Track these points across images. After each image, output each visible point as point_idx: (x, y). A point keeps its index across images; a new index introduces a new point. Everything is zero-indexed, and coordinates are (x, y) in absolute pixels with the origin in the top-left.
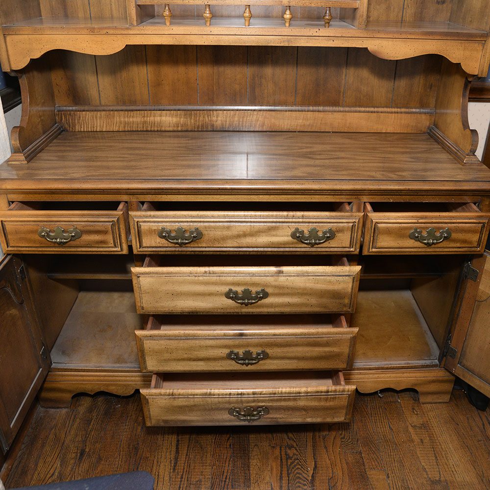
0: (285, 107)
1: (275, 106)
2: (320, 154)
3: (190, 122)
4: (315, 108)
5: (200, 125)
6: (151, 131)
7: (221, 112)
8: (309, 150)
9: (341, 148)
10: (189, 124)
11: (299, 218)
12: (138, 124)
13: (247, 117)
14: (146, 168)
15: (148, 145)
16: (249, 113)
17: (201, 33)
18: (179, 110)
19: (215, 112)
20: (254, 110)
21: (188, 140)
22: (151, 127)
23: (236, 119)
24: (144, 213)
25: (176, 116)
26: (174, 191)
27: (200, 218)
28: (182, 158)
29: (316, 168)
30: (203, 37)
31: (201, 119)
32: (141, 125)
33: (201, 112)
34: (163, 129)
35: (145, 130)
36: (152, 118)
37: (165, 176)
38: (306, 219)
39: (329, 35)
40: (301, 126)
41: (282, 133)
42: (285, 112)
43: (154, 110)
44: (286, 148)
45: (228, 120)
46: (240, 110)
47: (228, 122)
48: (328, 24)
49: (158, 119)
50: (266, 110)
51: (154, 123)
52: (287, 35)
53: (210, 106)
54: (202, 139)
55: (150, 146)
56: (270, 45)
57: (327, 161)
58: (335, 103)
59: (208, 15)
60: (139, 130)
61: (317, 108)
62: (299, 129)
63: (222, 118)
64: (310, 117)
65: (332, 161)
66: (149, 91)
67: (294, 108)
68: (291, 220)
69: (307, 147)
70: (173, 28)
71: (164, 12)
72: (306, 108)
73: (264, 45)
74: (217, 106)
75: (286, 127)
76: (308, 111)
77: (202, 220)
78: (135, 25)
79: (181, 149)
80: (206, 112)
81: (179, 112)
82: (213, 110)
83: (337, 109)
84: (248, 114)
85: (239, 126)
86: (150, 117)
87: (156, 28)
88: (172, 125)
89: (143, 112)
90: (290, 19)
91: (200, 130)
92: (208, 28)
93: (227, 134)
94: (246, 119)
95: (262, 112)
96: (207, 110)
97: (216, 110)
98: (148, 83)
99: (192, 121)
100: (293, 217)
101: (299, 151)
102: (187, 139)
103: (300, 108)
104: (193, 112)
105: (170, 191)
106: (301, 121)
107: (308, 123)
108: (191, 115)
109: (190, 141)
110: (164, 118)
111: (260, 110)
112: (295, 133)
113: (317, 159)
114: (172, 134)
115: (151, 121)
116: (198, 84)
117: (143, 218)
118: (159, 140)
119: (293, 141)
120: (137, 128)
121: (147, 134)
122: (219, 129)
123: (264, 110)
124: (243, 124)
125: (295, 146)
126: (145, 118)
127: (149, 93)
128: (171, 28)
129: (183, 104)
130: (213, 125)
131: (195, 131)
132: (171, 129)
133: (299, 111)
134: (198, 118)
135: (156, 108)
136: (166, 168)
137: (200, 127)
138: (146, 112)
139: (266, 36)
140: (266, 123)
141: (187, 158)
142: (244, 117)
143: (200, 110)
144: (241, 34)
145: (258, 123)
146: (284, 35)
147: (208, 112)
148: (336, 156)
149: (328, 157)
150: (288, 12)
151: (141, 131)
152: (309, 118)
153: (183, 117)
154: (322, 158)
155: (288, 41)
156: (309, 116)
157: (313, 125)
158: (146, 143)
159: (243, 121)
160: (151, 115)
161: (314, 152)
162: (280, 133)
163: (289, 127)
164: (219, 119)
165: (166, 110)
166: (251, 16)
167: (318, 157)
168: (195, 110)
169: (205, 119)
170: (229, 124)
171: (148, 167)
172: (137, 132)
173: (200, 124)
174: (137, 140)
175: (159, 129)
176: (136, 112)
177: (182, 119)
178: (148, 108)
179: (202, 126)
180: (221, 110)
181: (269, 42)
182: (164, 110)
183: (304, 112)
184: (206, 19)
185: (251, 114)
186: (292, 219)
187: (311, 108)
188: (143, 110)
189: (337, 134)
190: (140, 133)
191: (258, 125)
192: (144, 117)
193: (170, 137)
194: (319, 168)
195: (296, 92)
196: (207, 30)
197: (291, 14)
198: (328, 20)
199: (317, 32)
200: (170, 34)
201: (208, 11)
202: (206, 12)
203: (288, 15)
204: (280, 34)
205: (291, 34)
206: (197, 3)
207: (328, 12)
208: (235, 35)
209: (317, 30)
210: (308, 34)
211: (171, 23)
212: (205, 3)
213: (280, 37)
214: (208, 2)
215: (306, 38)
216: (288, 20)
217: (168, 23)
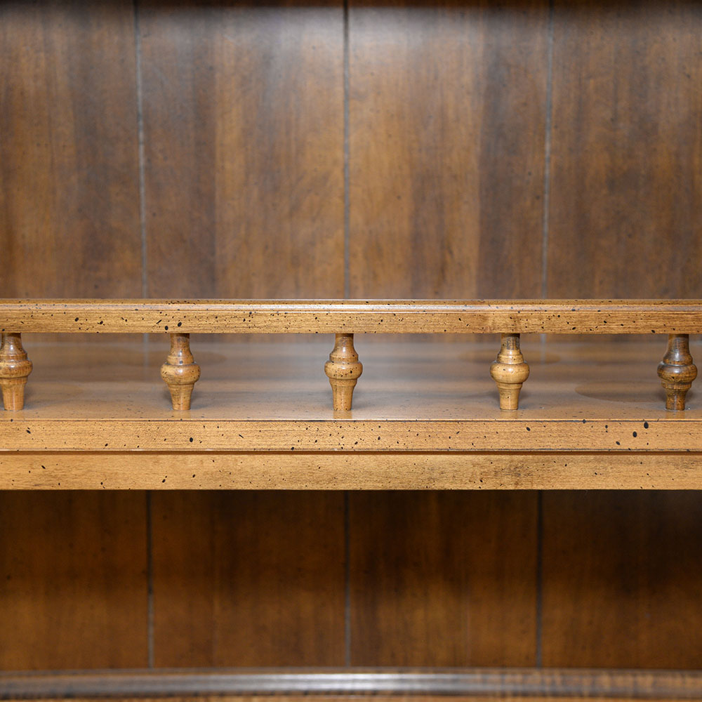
17: (152, 447)
20: (375, 693)
30: (157, 461)
39: (691, 447)
46: (317, 693)
48: (680, 396)
50: (422, 694)
52: (510, 447)
56: (437, 486)
59: (181, 371)
61: (631, 679)
67: (535, 681)
70: (30, 427)
72: (585, 682)
73: (414, 486)
76: (593, 695)
81: (70, 700)
90: (521, 383)
92: (179, 428)
103: (558, 681)
128: (25, 426)
133: (555, 694)
144: (316, 447)
146: (496, 447)
147: (189, 700)
150: (510, 355)
155: (516, 471)
166: (356, 373)
181: (435, 475)
187: (605, 681)
196: (175, 430)
197: (525, 362)
198: (680, 383)
199: (635, 434)
200: (17, 453)
201: (178, 355)
202: (172, 359)
203: (509, 368)
204: (478, 447)
205: (527, 446)
206: (134, 326)
207: (677, 356)
208: (293, 452)
209: (639, 428)
210: (599, 445)
211: (27, 401)
212: (166, 328)
213: (481, 457)
214: (179, 325)
215: (592, 457)
216: (513, 387)
217: (12, 401)
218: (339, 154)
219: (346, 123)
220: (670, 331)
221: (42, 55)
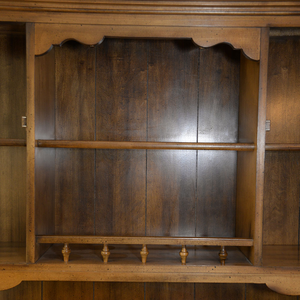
17: (99, 271)
30: (100, 274)
39: (226, 272)
48: (224, 261)
52: (184, 272)
56: (166, 281)
59: (106, 253)
71: (63, 250)
73: (160, 281)
78: (34, 262)
87: (54, 265)
128: (69, 265)
144: (137, 271)
146: (180, 272)
150: (184, 250)
155: (185, 278)
166: (148, 254)
181: (166, 278)
184: (104, 257)
196: (104, 267)
197: (187, 252)
198: (224, 257)
199: (213, 269)
201: (105, 249)
202: (104, 250)
203: (184, 253)
204: (176, 271)
206: (95, 242)
207: (223, 250)
209: (214, 268)
212: (103, 242)
214: (106, 242)
216: (185, 258)
217: (66, 260)
218: (144, 196)
219: (146, 188)
220: (220, 245)
221: (72, 172)
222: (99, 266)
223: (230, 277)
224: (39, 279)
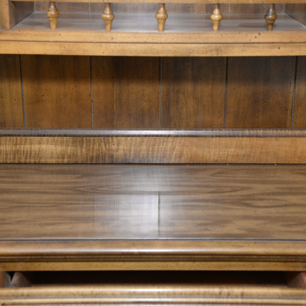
0: (210, 132)
1: (196, 130)
2: (261, 200)
3: (81, 152)
4: (253, 132)
5: (95, 156)
6: (25, 164)
7: (123, 138)
8: (245, 192)
9: (291, 189)
10: (79, 154)
11: (236, 297)
12: (7, 154)
13: (159, 145)
14: (19, 222)
15: (21, 185)
16: (162, 140)
17: (100, 41)
18: (65, 136)
19: (115, 139)
20: (169, 136)
21: (78, 178)
22: (26, 158)
23: (144, 147)
24: (12, 291)
25: (62, 143)
26: (58, 257)
27: (95, 297)
28: (70, 206)
29: (258, 222)
30: (101, 46)
31: (96, 147)
32: (12, 156)
33: (96, 138)
34: (43, 161)
35: (17, 162)
36: (28, 147)
37: (45, 235)
38: (247, 298)
40: (233, 156)
41: (208, 167)
42: (211, 138)
43: (30, 136)
44: (214, 189)
45: (133, 148)
46: (149, 136)
47: (132, 152)
48: (271, 25)
49: (36, 147)
50: (185, 136)
51: (31, 154)
52: (215, 41)
53: (109, 129)
54: (97, 175)
55: (23, 188)
56: (192, 55)
57: (273, 210)
58: (281, 125)
59: (108, 16)
60: (9, 162)
61: (256, 131)
62: (230, 160)
63: (125, 147)
64: (246, 144)
65: (281, 210)
66: (23, 109)
67: (223, 132)
68: (225, 300)
69: (243, 189)
70: (61, 33)
71: (49, 11)
72: (240, 132)
73: (184, 55)
74: (118, 130)
75: (212, 158)
76: (243, 136)
77: (97, 300)
78: (9, 27)
79: (69, 192)
80: (102, 138)
81: (66, 137)
82: (112, 136)
83: (283, 132)
84: (160, 140)
85: (147, 157)
86: (24, 145)
87: (37, 33)
88: (56, 156)
89: (15, 138)
90: (220, 21)
91: (94, 162)
92: (108, 34)
93: (131, 168)
94: (158, 148)
95: (179, 138)
96: (104, 136)
97: (117, 136)
98: (23, 99)
99: (84, 150)
100: (229, 295)
101: (233, 194)
102: (76, 176)
103: (231, 132)
104: (85, 138)
105: (52, 257)
106: (233, 150)
107: (243, 152)
108: (82, 142)
109: (80, 180)
110: (44, 147)
111: (177, 136)
112: (224, 167)
113: (259, 207)
114: (54, 168)
115: (25, 150)
116: (92, 102)
117: (11, 299)
118: (37, 178)
119: (222, 178)
120: (6, 159)
121: (19, 169)
122: (120, 161)
123: (182, 136)
124: (153, 154)
125: (227, 187)
126: (18, 146)
127: (24, 113)
128: (58, 33)
129: (71, 127)
130: (112, 156)
131: (87, 164)
132: (54, 161)
133: (230, 136)
134: (91, 147)
135: (34, 132)
136: (48, 222)
137: (95, 159)
138: (19, 138)
139: (187, 45)
140: (185, 153)
141: (77, 206)
142: (154, 145)
143: (95, 136)
144: (152, 41)
145: (174, 153)
146: (211, 42)
147: (106, 138)
148: (284, 203)
149: (274, 205)
150: (216, 11)
151: (11, 163)
152: (244, 145)
153: (70, 144)
154: (265, 205)
155: (217, 50)
156: (244, 143)
157: (250, 155)
158: (18, 183)
159: (153, 151)
160: (25, 142)
161: (253, 195)
162: (204, 167)
163: (216, 158)
164: (121, 147)
165: (48, 136)
166: (166, 17)
167: (260, 203)
168: (88, 136)
169: (102, 149)
170: (134, 154)
171: (21, 221)
172: (6, 165)
173: (95, 154)
174: (5, 177)
175: (37, 161)
176: (5, 137)
177: (70, 148)
178: (22, 132)
179: (98, 157)
180: (123, 136)
181: (191, 51)
182: (44, 136)
183: (237, 138)
184: (106, 22)
185: (164, 141)
186: (227, 298)
187: (247, 132)
188: (15, 136)
189: (284, 167)
190: (10, 166)
191: (174, 156)
192: (16, 144)
193: (52, 172)
194: (262, 222)
195: (225, 110)
196: (107, 35)
197: (220, 14)
198: (271, 20)
199: (256, 37)
200: (56, 42)
201: (108, 11)
202: (105, 12)
203: (216, 15)
204: (205, 41)
205: (221, 41)
207: (271, 10)
208: (145, 43)
209: (257, 35)
210: (245, 40)
211: (58, 26)
213: (206, 45)
214: (108, 0)
215: (242, 45)
216: (217, 22)
217: (53, 26)
220: (268, 3)
222: (100, 34)
223: (279, 48)
224: (18, 52)
